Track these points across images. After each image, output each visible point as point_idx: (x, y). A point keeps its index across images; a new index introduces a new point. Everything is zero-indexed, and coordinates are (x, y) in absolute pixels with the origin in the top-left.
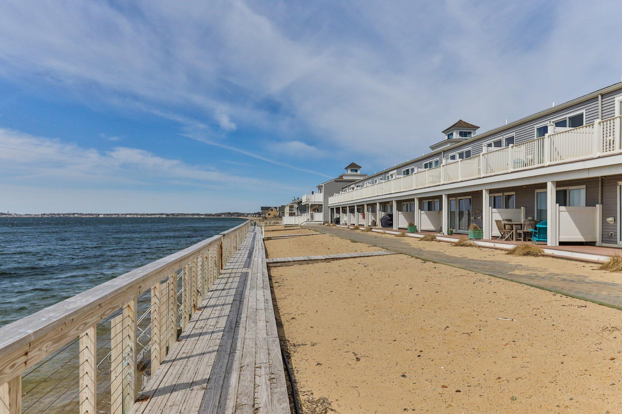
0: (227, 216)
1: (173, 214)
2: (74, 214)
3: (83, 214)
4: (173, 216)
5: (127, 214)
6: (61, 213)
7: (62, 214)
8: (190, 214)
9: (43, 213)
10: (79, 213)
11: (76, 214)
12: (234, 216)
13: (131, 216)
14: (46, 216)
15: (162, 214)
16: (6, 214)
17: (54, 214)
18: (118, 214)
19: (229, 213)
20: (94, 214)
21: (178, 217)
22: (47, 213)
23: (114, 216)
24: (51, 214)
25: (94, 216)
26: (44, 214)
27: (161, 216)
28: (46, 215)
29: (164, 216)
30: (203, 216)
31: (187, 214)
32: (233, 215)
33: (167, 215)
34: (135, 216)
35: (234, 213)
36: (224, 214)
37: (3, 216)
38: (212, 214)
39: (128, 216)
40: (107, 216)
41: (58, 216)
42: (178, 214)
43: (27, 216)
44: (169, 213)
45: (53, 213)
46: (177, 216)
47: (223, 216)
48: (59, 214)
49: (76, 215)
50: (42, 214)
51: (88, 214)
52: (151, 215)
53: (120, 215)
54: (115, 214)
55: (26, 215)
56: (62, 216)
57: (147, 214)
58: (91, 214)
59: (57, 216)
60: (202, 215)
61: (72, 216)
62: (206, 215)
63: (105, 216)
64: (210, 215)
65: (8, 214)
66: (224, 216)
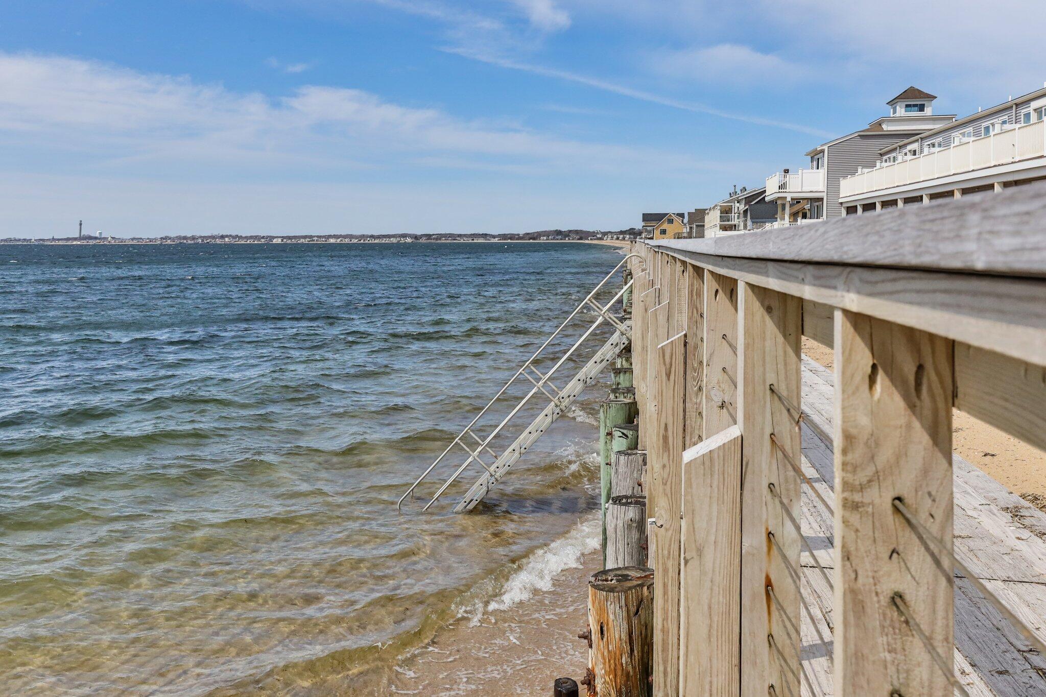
0: (554, 239)
1: (429, 236)
2: (223, 237)
3: (240, 238)
4: (428, 239)
5: (330, 236)
6: (198, 234)
7: (201, 237)
8: (465, 236)
9: (163, 236)
10: (234, 234)
11: (227, 236)
12: (569, 239)
13: (338, 241)
14: (169, 242)
15: (404, 236)
16: (96, 238)
17: (185, 238)
18: (311, 237)
19: (559, 233)
20: (263, 237)
21: (439, 242)
22: (173, 235)
23: (302, 241)
24: (179, 238)
25: (263, 240)
26: (166, 238)
27: (402, 240)
28: (170, 239)
29: (409, 240)
30: (497, 239)
31: (460, 236)
32: (568, 236)
33: (416, 237)
34: (347, 241)
35: (570, 231)
36: (547, 234)
37: (91, 242)
38: (518, 235)
39: (332, 241)
40: (289, 241)
41: (192, 242)
42: (440, 236)
43: (135, 242)
44: (419, 233)
45: (183, 235)
46: (437, 239)
47: (543, 240)
48: (193, 238)
49: (227, 239)
50: (161, 238)
51: (251, 237)
52: (379, 237)
53: (315, 239)
54: (305, 237)
55: (133, 239)
56: (200, 241)
57: (372, 237)
58: (256, 237)
59: (189, 242)
60: (494, 237)
61: (218, 241)
62: (504, 237)
63: (285, 240)
64: (512, 237)
65: (100, 239)
66: (545, 238)
